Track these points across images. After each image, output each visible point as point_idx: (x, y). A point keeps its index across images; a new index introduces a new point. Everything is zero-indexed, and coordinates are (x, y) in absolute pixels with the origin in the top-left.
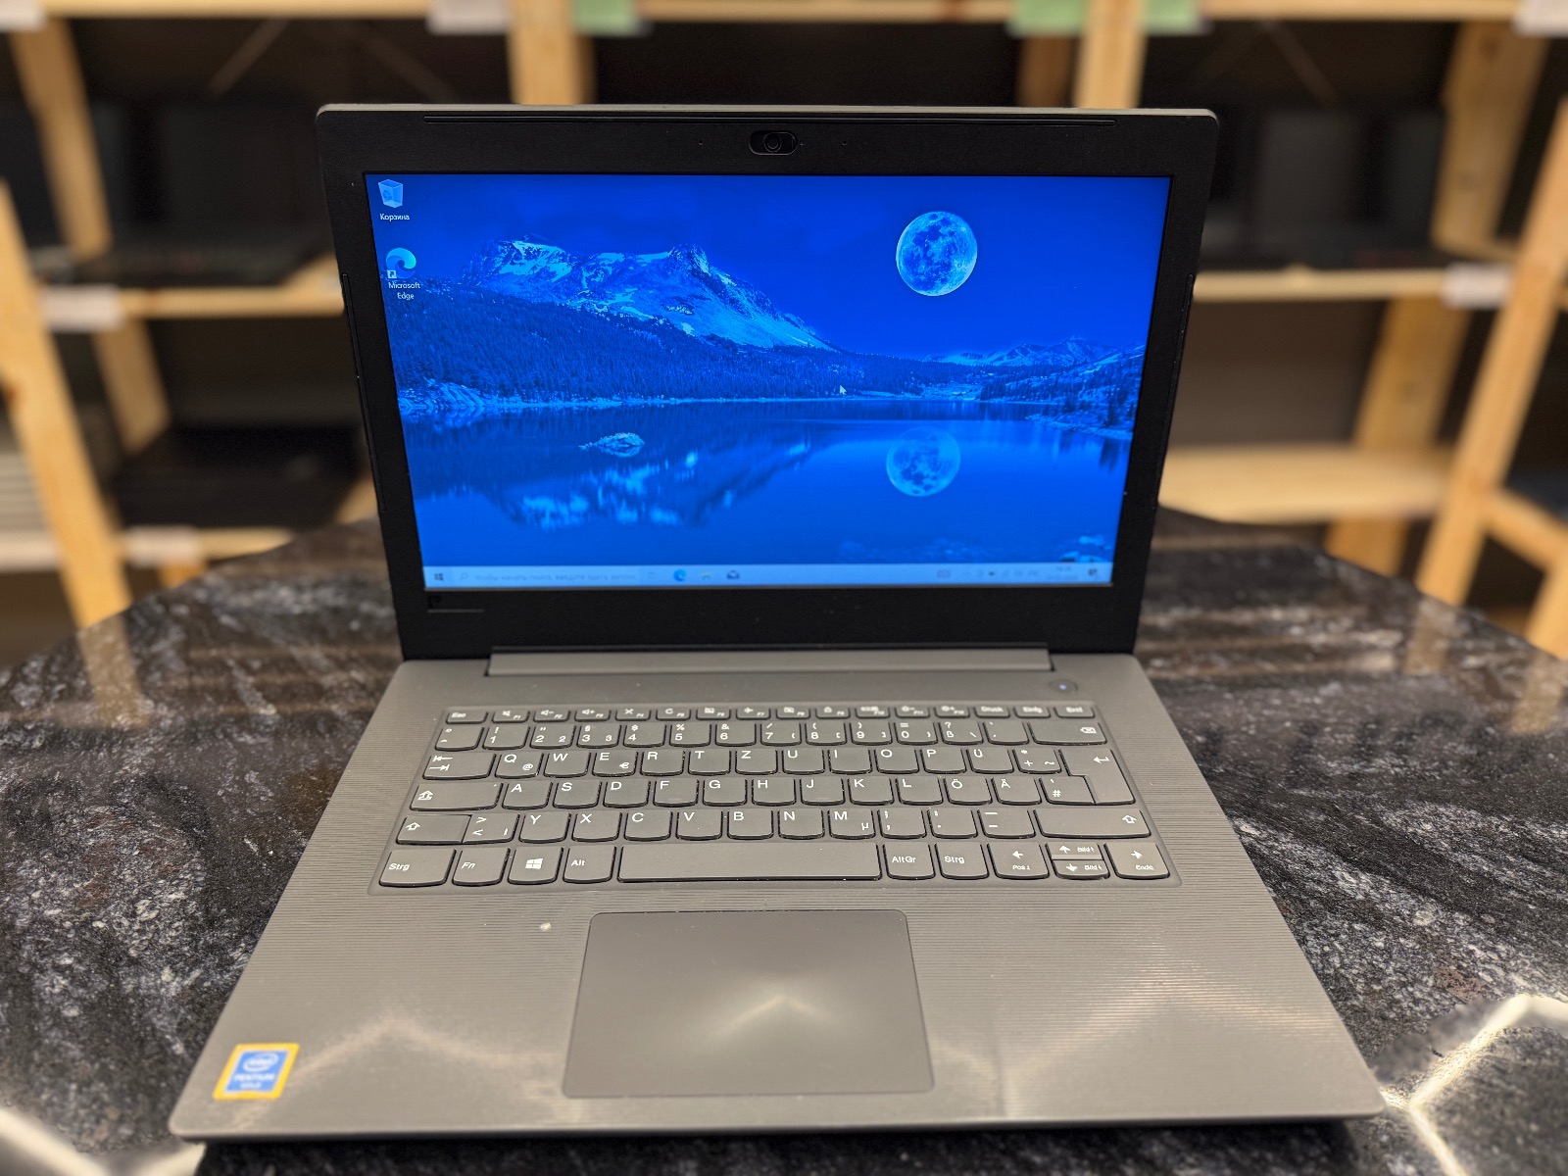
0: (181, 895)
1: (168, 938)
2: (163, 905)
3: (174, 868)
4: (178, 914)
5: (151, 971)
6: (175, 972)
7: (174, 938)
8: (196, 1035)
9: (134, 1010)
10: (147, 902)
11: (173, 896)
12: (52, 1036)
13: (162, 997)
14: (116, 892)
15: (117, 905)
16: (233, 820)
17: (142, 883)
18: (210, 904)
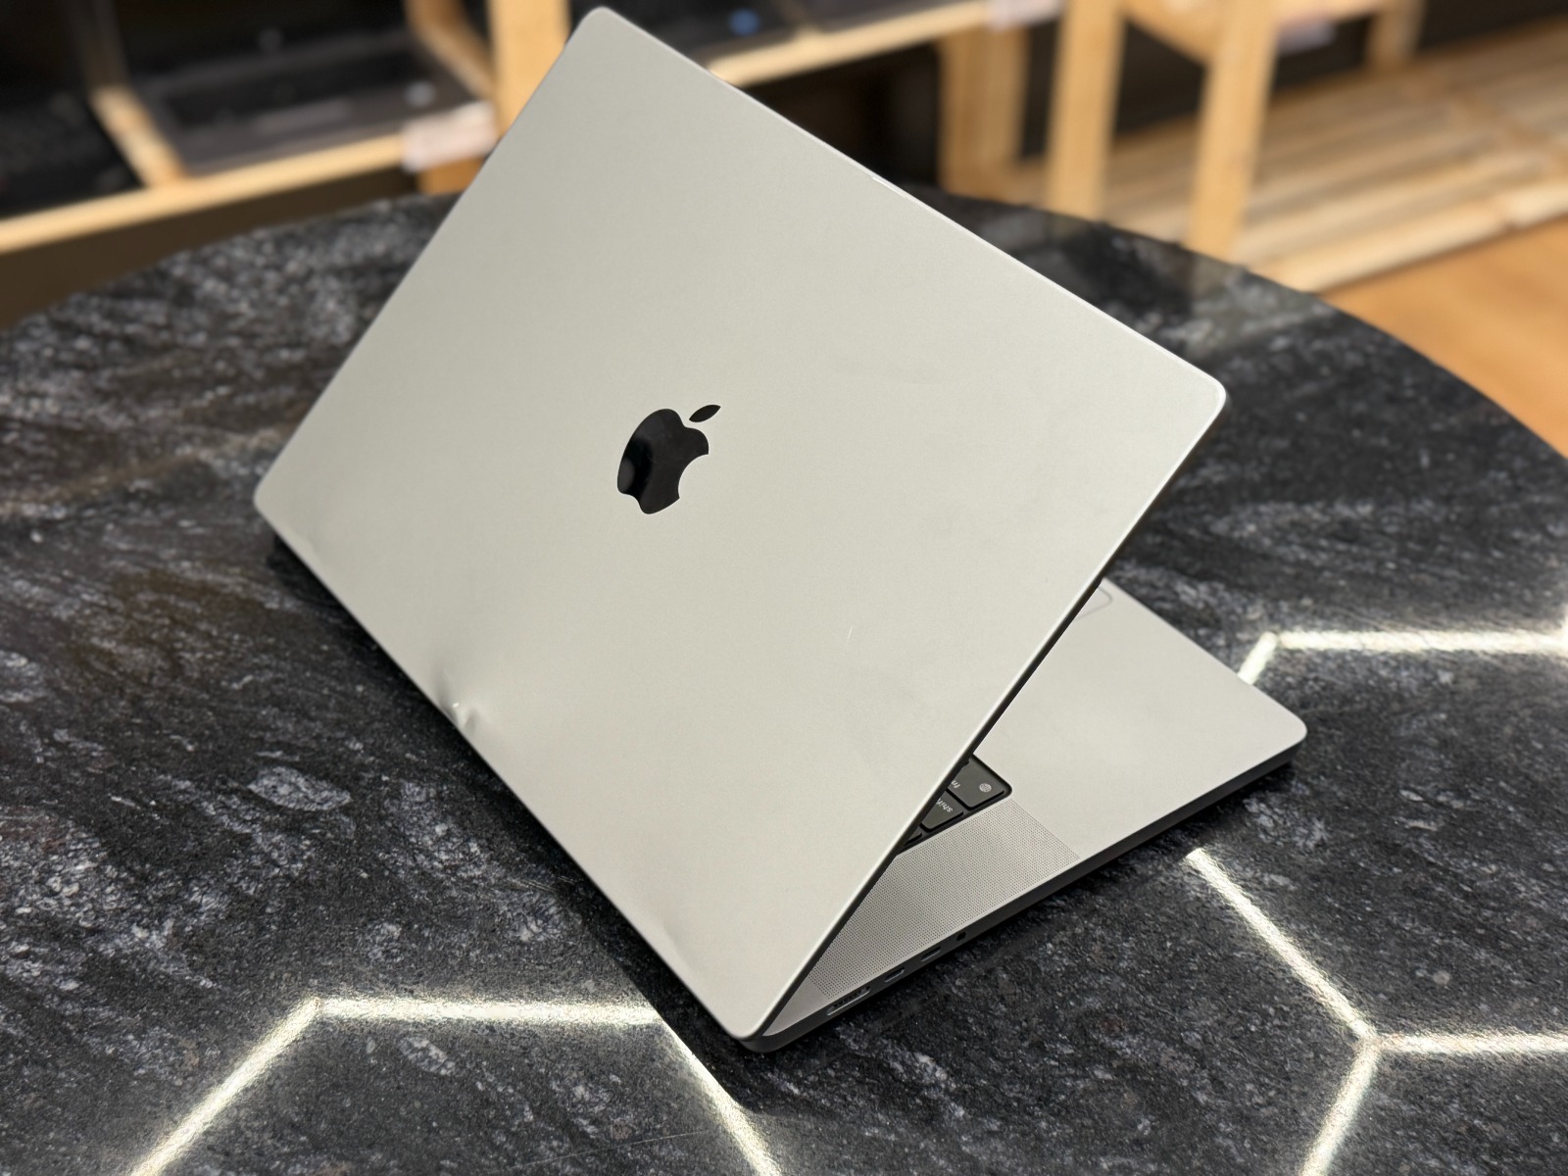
0: (88, 864)
1: (111, 902)
2: (78, 877)
3: (58, 843)
4: (100, 881)
5: (121, 933)
6: (146, 927)
7: (120, 900)
8: (215, 969)
9: (134, 967)
10: (59, 880)
11: (81, 867)
12: (69, 1008)
13: (152, 950)
14: (13, 879)
15: (27, 889)
16: (81, 783)
17: (34, 865)
18: (129, 864)
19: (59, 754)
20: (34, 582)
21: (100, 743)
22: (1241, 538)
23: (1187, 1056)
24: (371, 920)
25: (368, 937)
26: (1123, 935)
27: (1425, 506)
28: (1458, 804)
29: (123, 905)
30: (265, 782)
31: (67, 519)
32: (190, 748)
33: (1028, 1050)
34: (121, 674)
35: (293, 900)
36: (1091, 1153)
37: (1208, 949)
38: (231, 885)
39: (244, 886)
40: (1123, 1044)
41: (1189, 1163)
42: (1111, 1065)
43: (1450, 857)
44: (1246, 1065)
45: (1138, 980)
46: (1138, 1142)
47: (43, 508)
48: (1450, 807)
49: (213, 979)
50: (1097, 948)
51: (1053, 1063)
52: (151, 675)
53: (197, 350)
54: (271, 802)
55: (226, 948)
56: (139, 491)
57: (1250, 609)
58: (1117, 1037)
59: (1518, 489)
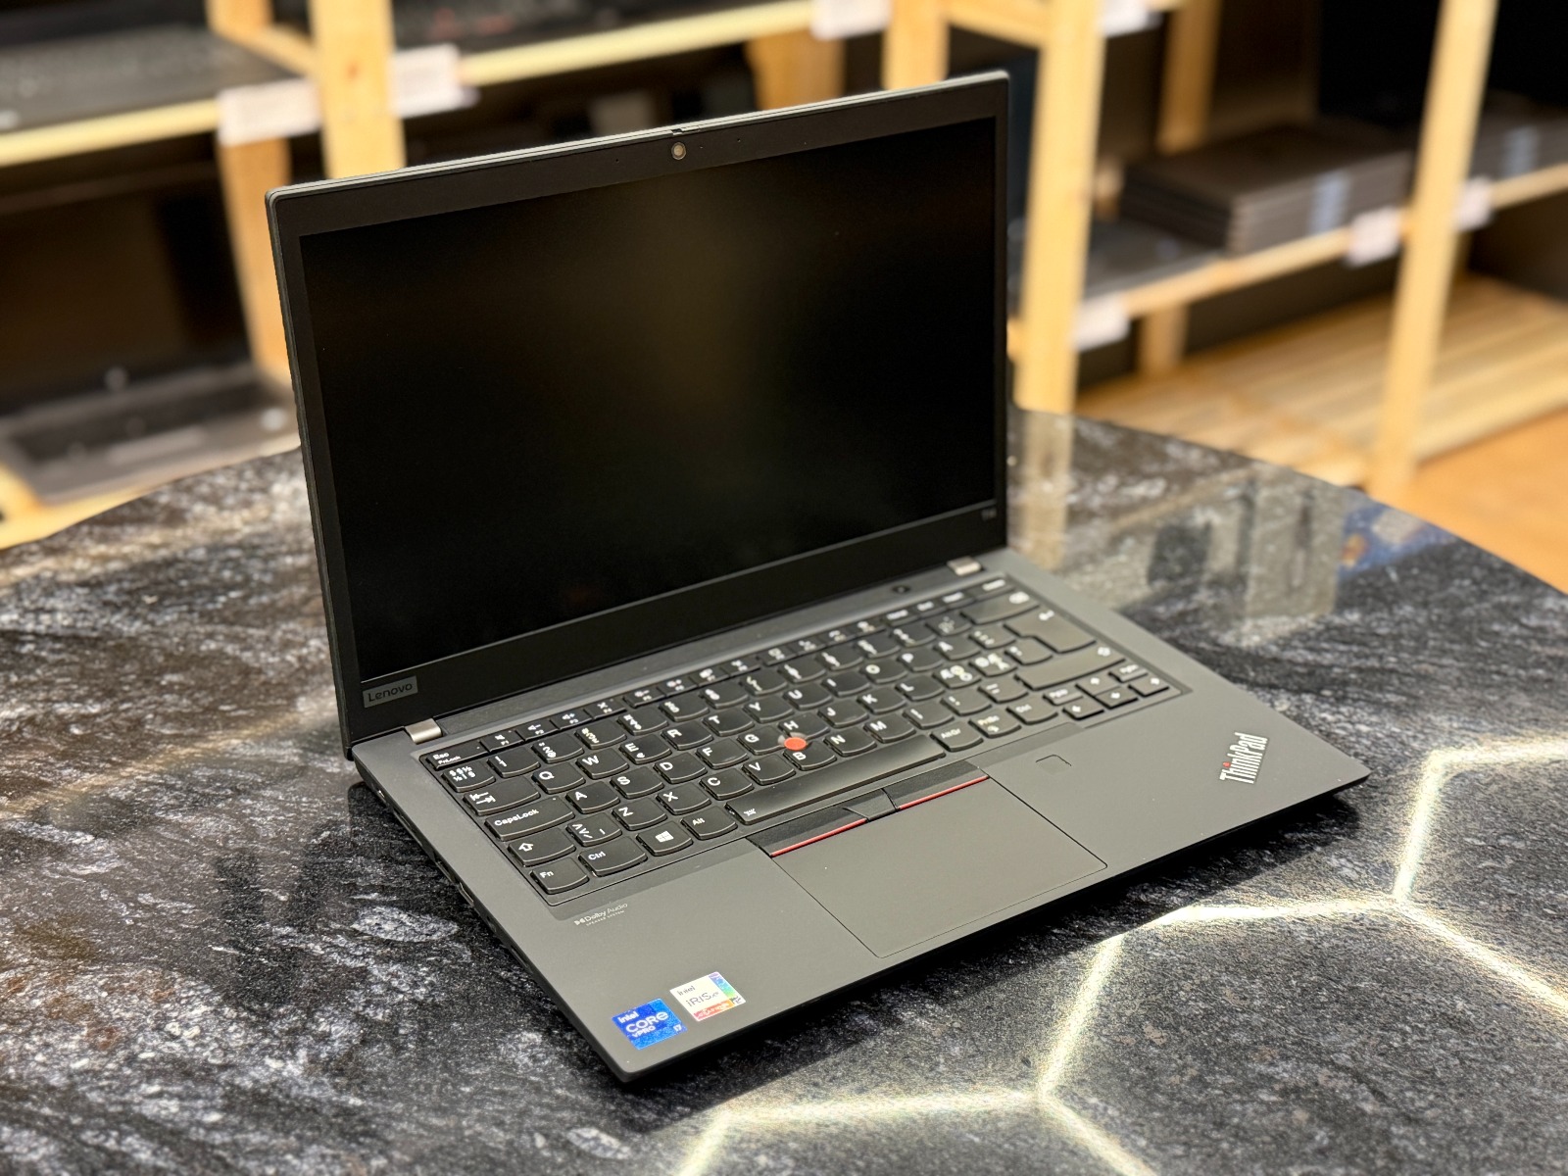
0: (204, 1008)
1: (237, 1039)
2: (196, 1020)
3: (167, 993)
4: (221, 1022)
5: (254, 1065)
6: (280, 1058)
7: (245, 1037)
8: (361, 1088)
9: (276, 1094)
10: (177, 1024)
11: (195, 1012)
12: (218, 1138)
13: (291, 1078)
14: (128, 1028)
15: (145, 1036)
16: (178, 937)
17: (148, 1014)
18: (246, 1004)
19: (148, 915)
20: (84, 769)
21: (188, 902)
22: (1249, 647)
23: (1342, 1074)
24: (509, 1031)
25: (511, 1046)
26: (1249, 978)
27: (1407, 610)
28: (1519, 845)
29: (252, 1042)
30: (368, 921)
31: (104, 713)
32: (282, 898)
33: (1189, 1083)
34: (192, 840)
35: (425, 1021)
36: (1280, 1166)
37: (1332, 983)
38: (357, 1014)
39: (370, 1012)
40: (1279, 1069)
41: (1374, 1163)
42: (1272, 1088)
43: (1528, 887)
44: (1400, 1076)
45: (1275, 1015)
46: (1321, 1151)
47: (76, 705)
48: (1514, 848)
49: (362, 1097)
50: (1227, 991)
51: (1217, 1092)
52: (226, 839)
53: (200, 563)
54: (378, 937)
55: (368, 1069)
56: (171, 684)
57: (1277, 703)
58: (1271, 1064)
59: (1485, 592)
